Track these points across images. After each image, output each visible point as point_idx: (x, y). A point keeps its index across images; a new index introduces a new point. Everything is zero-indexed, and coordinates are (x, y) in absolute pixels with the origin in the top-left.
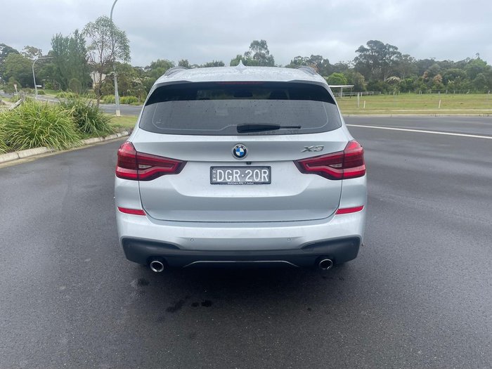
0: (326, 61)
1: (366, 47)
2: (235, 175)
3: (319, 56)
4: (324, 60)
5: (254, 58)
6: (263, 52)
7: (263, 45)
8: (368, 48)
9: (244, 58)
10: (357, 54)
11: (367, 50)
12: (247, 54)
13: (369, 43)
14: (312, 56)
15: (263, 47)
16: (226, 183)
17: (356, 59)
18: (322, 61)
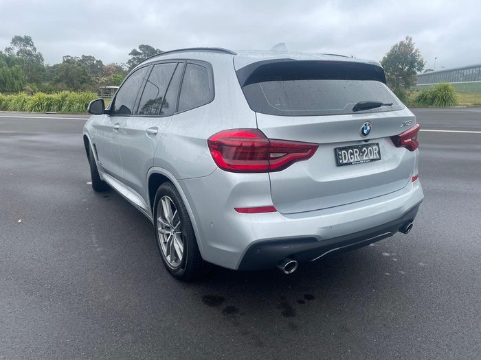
0: (100, 62)
1: (139, 50)
2: (355, 154)
3: (91, 57)
4: (97, 61)
5: (18, 55)
6: (29, 48)
7: (27, 41)
8: (141, 52)
9: (5, 55)
10: (131, 57)
11: (140, 54)
12: (8, 50)
13: (141, 47)
14: (83, 56)
15: (28, 43)
16: (351, 164)
17: (130, 62)
18: (95, 62)
